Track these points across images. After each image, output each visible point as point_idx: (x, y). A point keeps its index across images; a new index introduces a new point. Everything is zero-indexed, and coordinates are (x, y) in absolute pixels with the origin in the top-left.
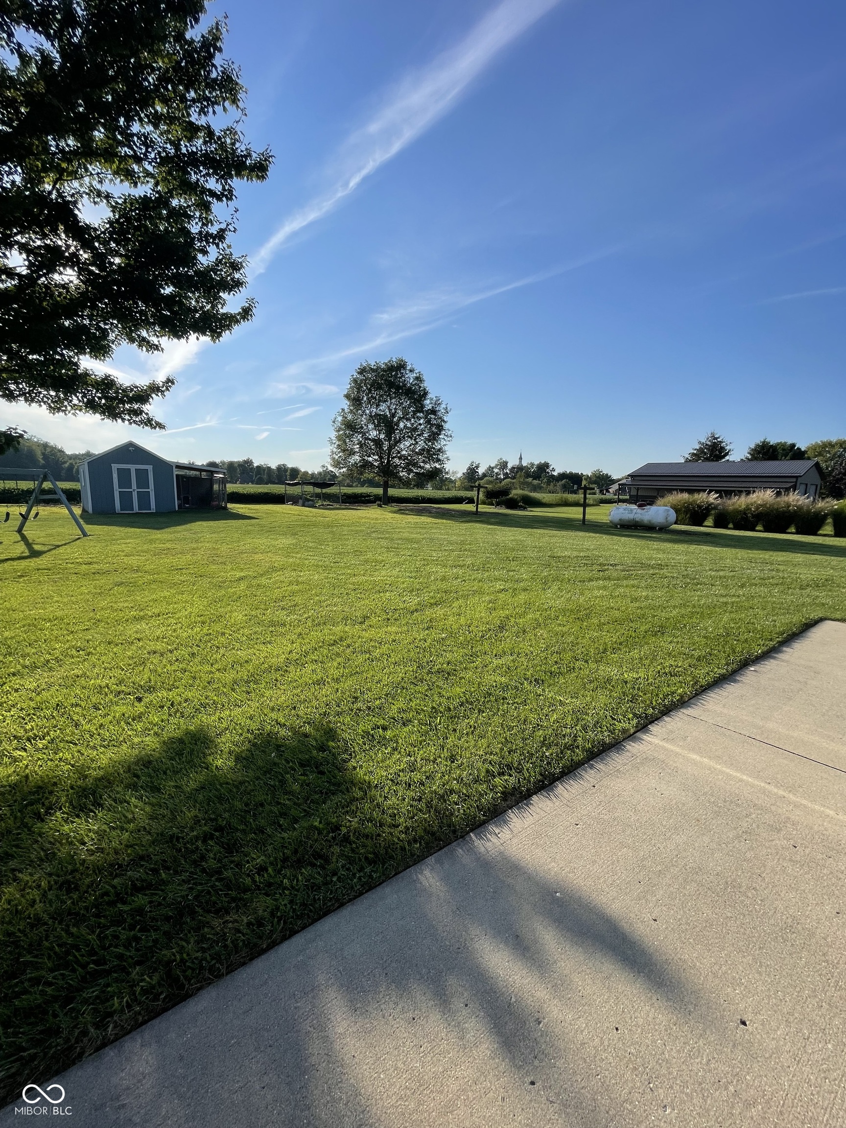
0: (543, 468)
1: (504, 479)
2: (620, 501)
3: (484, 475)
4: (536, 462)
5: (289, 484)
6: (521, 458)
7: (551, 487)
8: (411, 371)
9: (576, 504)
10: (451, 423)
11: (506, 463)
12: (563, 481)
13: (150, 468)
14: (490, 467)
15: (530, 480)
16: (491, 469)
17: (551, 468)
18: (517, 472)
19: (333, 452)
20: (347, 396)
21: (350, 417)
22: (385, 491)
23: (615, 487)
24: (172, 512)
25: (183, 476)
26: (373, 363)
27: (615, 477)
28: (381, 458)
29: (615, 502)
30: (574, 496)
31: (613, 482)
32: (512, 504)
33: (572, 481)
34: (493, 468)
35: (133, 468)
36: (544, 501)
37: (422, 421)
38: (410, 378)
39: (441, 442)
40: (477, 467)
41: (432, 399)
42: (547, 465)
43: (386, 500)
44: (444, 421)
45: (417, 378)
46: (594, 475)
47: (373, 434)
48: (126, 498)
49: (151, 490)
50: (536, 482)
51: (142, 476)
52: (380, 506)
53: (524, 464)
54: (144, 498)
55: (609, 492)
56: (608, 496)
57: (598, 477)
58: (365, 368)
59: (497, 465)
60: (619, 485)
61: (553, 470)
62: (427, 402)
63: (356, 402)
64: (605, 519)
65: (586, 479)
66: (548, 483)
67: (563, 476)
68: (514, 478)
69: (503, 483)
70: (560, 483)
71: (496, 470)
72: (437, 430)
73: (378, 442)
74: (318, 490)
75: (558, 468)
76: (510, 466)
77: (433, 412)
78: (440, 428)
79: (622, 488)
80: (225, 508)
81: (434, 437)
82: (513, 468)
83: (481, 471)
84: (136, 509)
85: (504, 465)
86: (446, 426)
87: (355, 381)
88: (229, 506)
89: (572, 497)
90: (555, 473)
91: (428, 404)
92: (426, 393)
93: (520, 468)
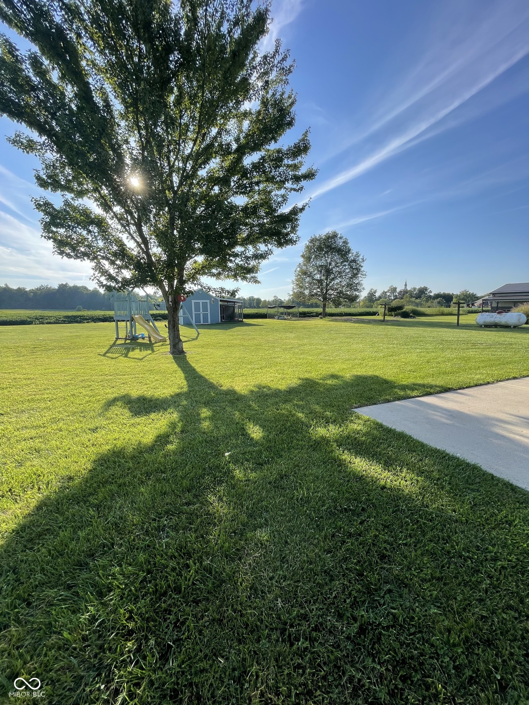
0: (422, 291)
1: (394, 300)
2: (483, 311)
3: (380, 297)
4: (418, 287)
5: (270, 308)
6: (406, 285)
7: (429, 304)
8: (340, 238)
9: (451, 314)
10: (365, 267)
11: (396, 288)
12: (438, 300)
13: (208, 301)
14: (384, 292)
15: (413, 299)
16: (384, 293)
17: (429, 291)
18: (404, 295)
19: (293, 289)
20: (303, 256)
21: (304, 268)
22: (324, 309)
23: (480, 301)
24: (218, 324)
25: (223, 306)
26: (318, 236)
27: (479, 295)
28: (322, 290)
29: (480, 312)
30: (448, 309)
31: (478, 298)
32: (406, 315)
33: (447, 299)
34: (386, 292)
35: (201, 301)
36: (427, 313)
37: (347, 267)
38: (340, 243)
39: (360, 279)
40: (375, 292)
41: (353, 253)
42: (426, 289)
43: (325, 315)
44: (360, 266)
45: (344, 242)
46: (463, 294)
47: (318, 277)
48: (198, 317)
49: (209, 313)
50: (418, 301)
51: (205, 305)
52: (321, 318)
53: (409, 288)
54: (205, 316)
55: (474, 305)
56: (474, 308)
57: (466, 296)
58: (313, 239)
59: (389, 290)
60: (483, 300)
61: (431, 292)
62: (350, 255)
63: (308, 259)
64: (474, 322)
65: (456, 298)
66: (427, 301)
67: (437, 296)
68: (402, 298)
69: (394, 302)
70: (436, 301)
71: (388, 294)
72: (356, 271)
73: (320, 281)
74: (286, 310)
75: (434, 291)
76: (398, 290)
77: (354, 261)
78: (358, 270)
79: (485, 303)
80: (242, 321)
81: (355, 276)
82: (401, 292)
83: (377, 295)
84: (202, 323)
85: (394, 290)
86: (362, 269)
87: (307, 247)
88: (244, 320)
89: (446, 310)
90: (432, 294)
91: (351, 256)
92: (349, 250)
93: (405, 292)
